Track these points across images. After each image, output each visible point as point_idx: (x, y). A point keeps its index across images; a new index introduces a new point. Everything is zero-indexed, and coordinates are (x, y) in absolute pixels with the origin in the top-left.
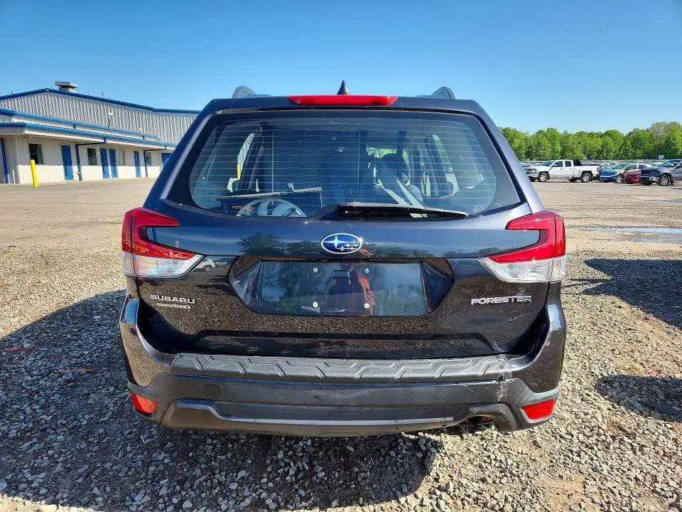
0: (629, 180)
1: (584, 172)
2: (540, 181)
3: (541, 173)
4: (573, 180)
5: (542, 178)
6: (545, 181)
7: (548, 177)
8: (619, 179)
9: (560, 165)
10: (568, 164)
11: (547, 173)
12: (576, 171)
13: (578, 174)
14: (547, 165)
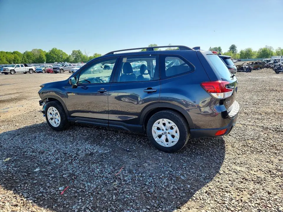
0: (48, 72)
1: (30, 69)
2: (11, 74)
3: (11, 70)
4: (25, 73)
5: (12, 73)
6: (14, 74)
7: (15, 72)
8: (44, 72)
9: (18, 66)
10: (22, 66)
11: (14, 70)
12: (26, 69)
13: (28, 70)
14: (13, 66)
